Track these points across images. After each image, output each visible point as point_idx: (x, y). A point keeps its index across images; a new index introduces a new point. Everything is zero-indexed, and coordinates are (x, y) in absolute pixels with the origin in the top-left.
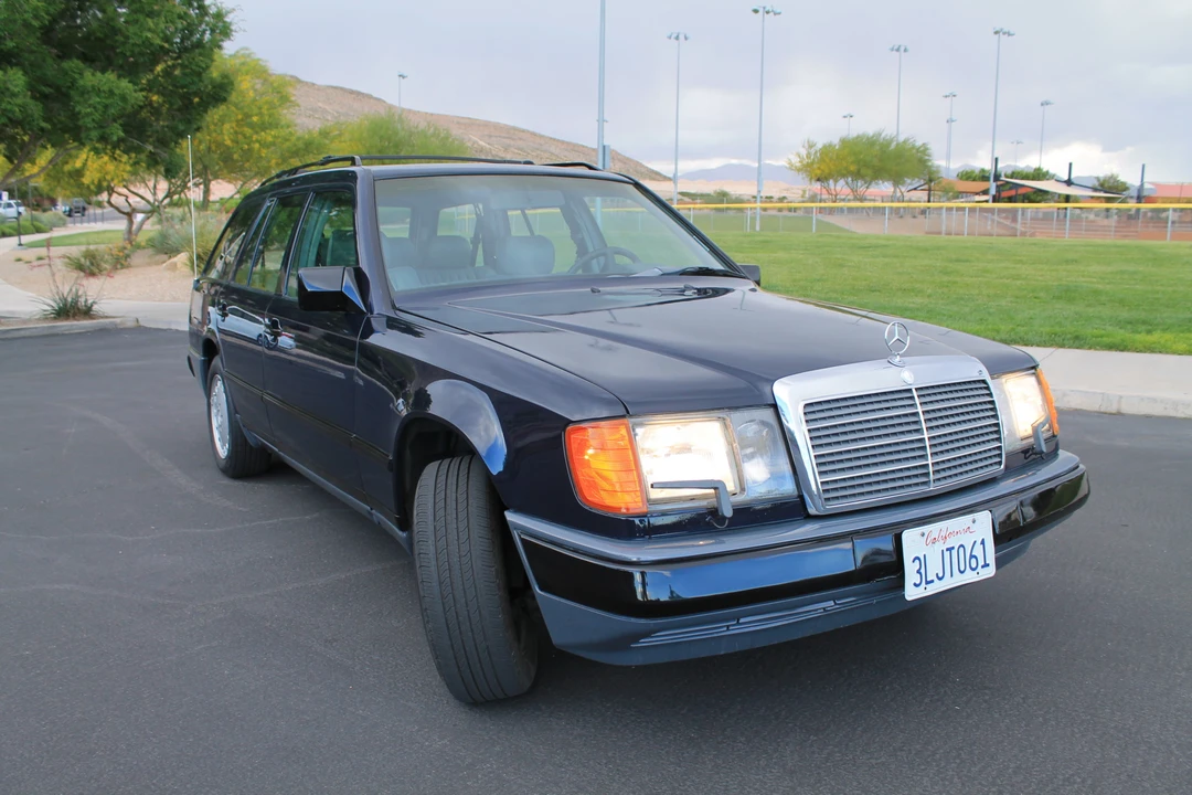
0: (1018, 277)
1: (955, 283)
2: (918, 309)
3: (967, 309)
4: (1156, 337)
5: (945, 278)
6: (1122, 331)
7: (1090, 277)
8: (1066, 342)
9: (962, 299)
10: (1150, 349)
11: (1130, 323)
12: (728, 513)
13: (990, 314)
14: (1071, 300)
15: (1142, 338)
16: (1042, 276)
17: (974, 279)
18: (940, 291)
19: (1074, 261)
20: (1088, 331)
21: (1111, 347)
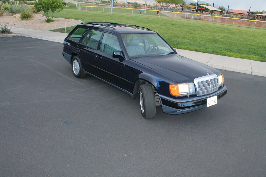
0: (205, 36)
1: (193, 36)
2: (187, 43)
3: (196, 44)
4: (231, 53)
5: (191, 35)
6: (225, 51)
7: (219, 37)
8: (215, 53)
9: (195, 41)
10: (230, 56)
11: (227, 50)
12: (189, 96)
13: (201, 45)
14: (216, 43)
15: (229, 53)
16: (209, 36)
17: (196, 35)
18: (190, 38)
19: (215, 32)
20: (219, 51)
21: (223, 55)
